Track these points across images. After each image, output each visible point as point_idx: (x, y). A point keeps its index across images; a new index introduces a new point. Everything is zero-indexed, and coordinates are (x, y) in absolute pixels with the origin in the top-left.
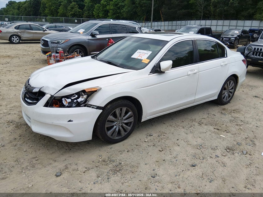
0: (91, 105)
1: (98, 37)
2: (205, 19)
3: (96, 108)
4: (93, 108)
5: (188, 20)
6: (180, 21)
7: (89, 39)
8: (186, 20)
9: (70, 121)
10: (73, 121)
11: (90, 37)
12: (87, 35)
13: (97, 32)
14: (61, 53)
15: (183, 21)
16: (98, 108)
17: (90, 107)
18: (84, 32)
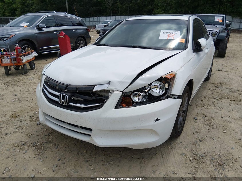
0: (173, 95)
1: (46, 30)
2: (114, 16)
3: (177, 98)
4: (174, 98)
5: (100, 16)
6: (93, 18)
7: (36, 33)
8: (98, 17)
9: (157, 120)
10: (160, 119)
11: (37, 31)
12: (33, 28)
13: (44, 25)
14: (19, 49)
15: (96, 18)
16: (179, 97)
17: (171, 98)
18: (28, 26)
